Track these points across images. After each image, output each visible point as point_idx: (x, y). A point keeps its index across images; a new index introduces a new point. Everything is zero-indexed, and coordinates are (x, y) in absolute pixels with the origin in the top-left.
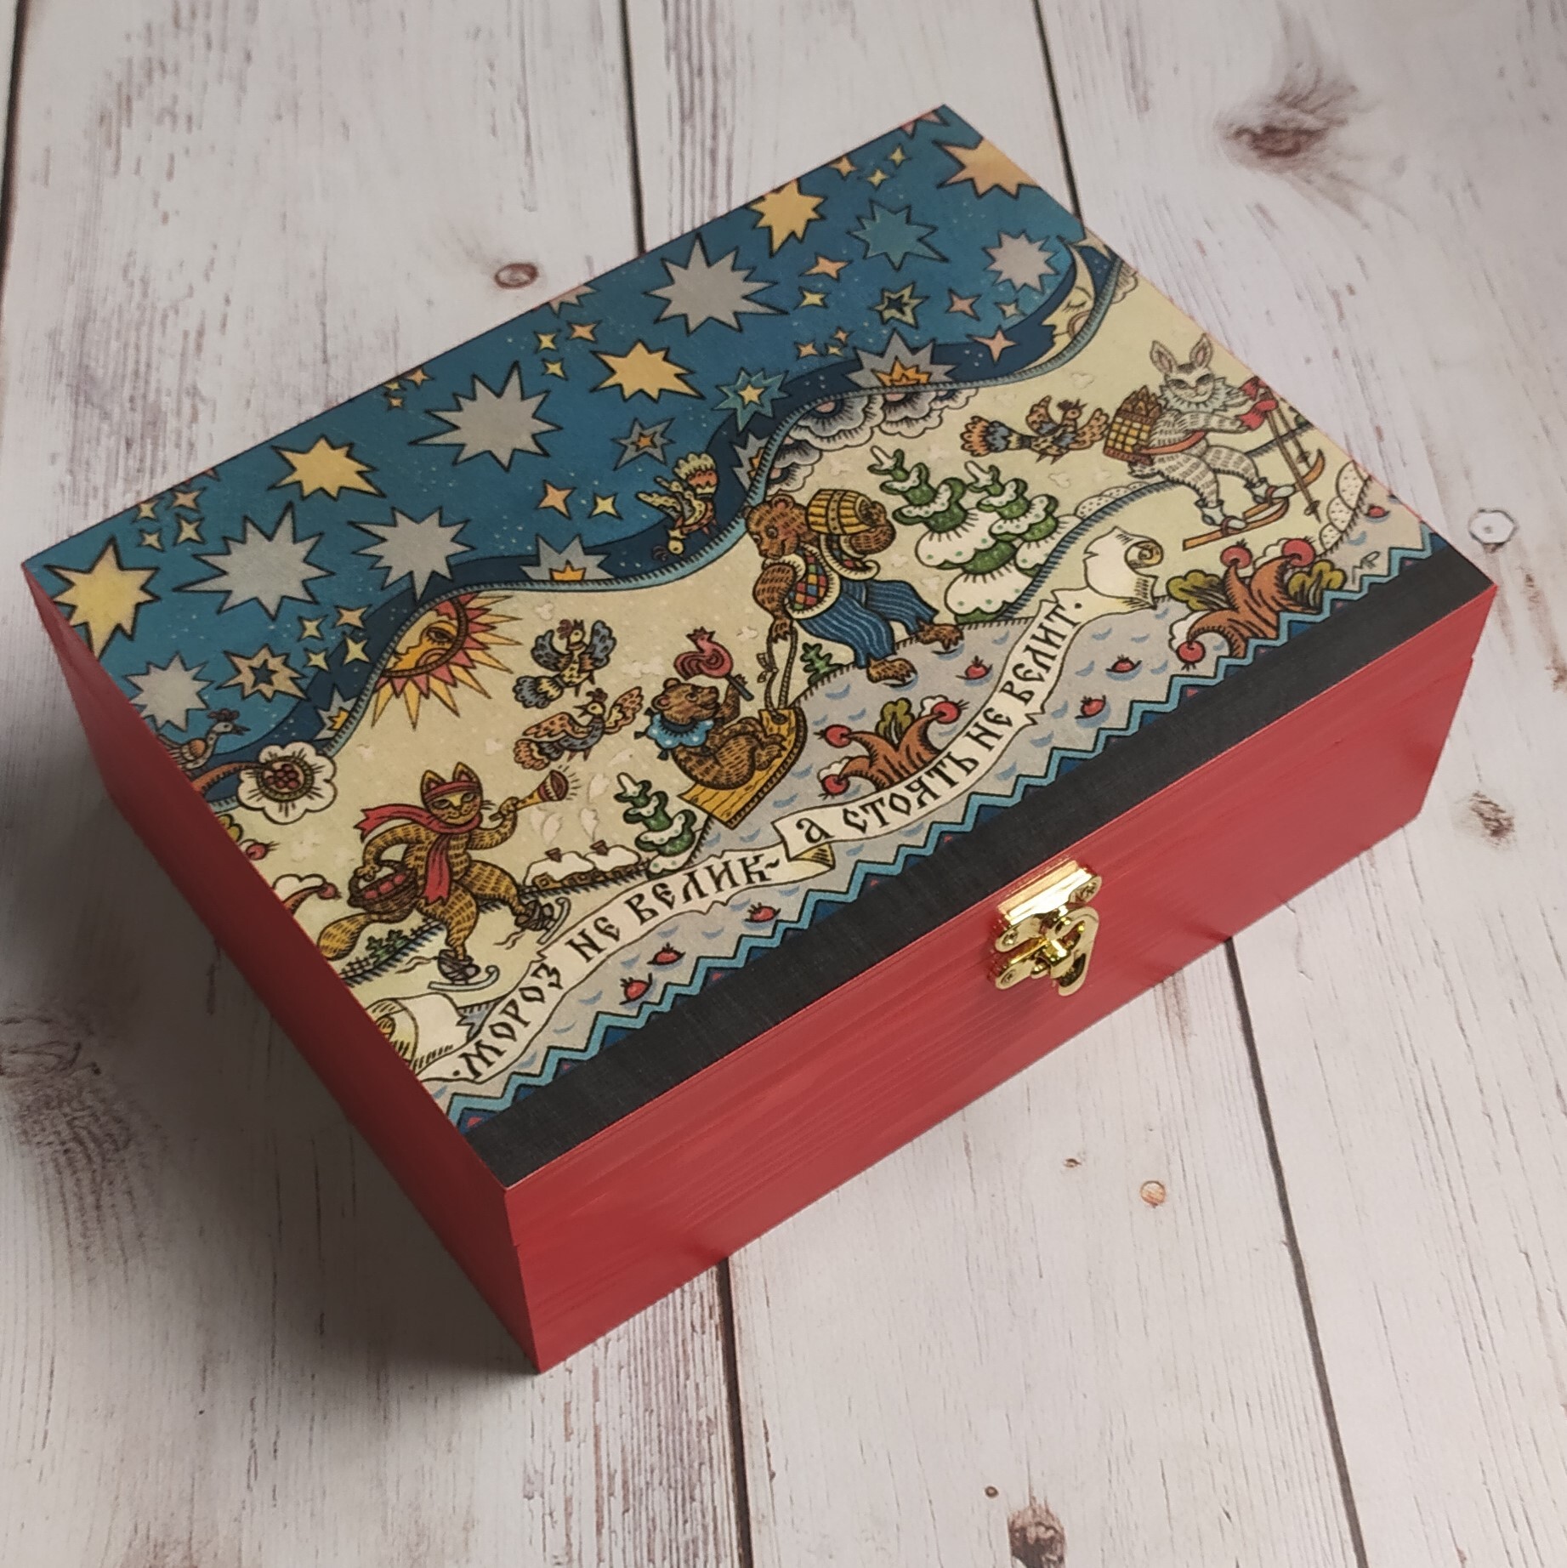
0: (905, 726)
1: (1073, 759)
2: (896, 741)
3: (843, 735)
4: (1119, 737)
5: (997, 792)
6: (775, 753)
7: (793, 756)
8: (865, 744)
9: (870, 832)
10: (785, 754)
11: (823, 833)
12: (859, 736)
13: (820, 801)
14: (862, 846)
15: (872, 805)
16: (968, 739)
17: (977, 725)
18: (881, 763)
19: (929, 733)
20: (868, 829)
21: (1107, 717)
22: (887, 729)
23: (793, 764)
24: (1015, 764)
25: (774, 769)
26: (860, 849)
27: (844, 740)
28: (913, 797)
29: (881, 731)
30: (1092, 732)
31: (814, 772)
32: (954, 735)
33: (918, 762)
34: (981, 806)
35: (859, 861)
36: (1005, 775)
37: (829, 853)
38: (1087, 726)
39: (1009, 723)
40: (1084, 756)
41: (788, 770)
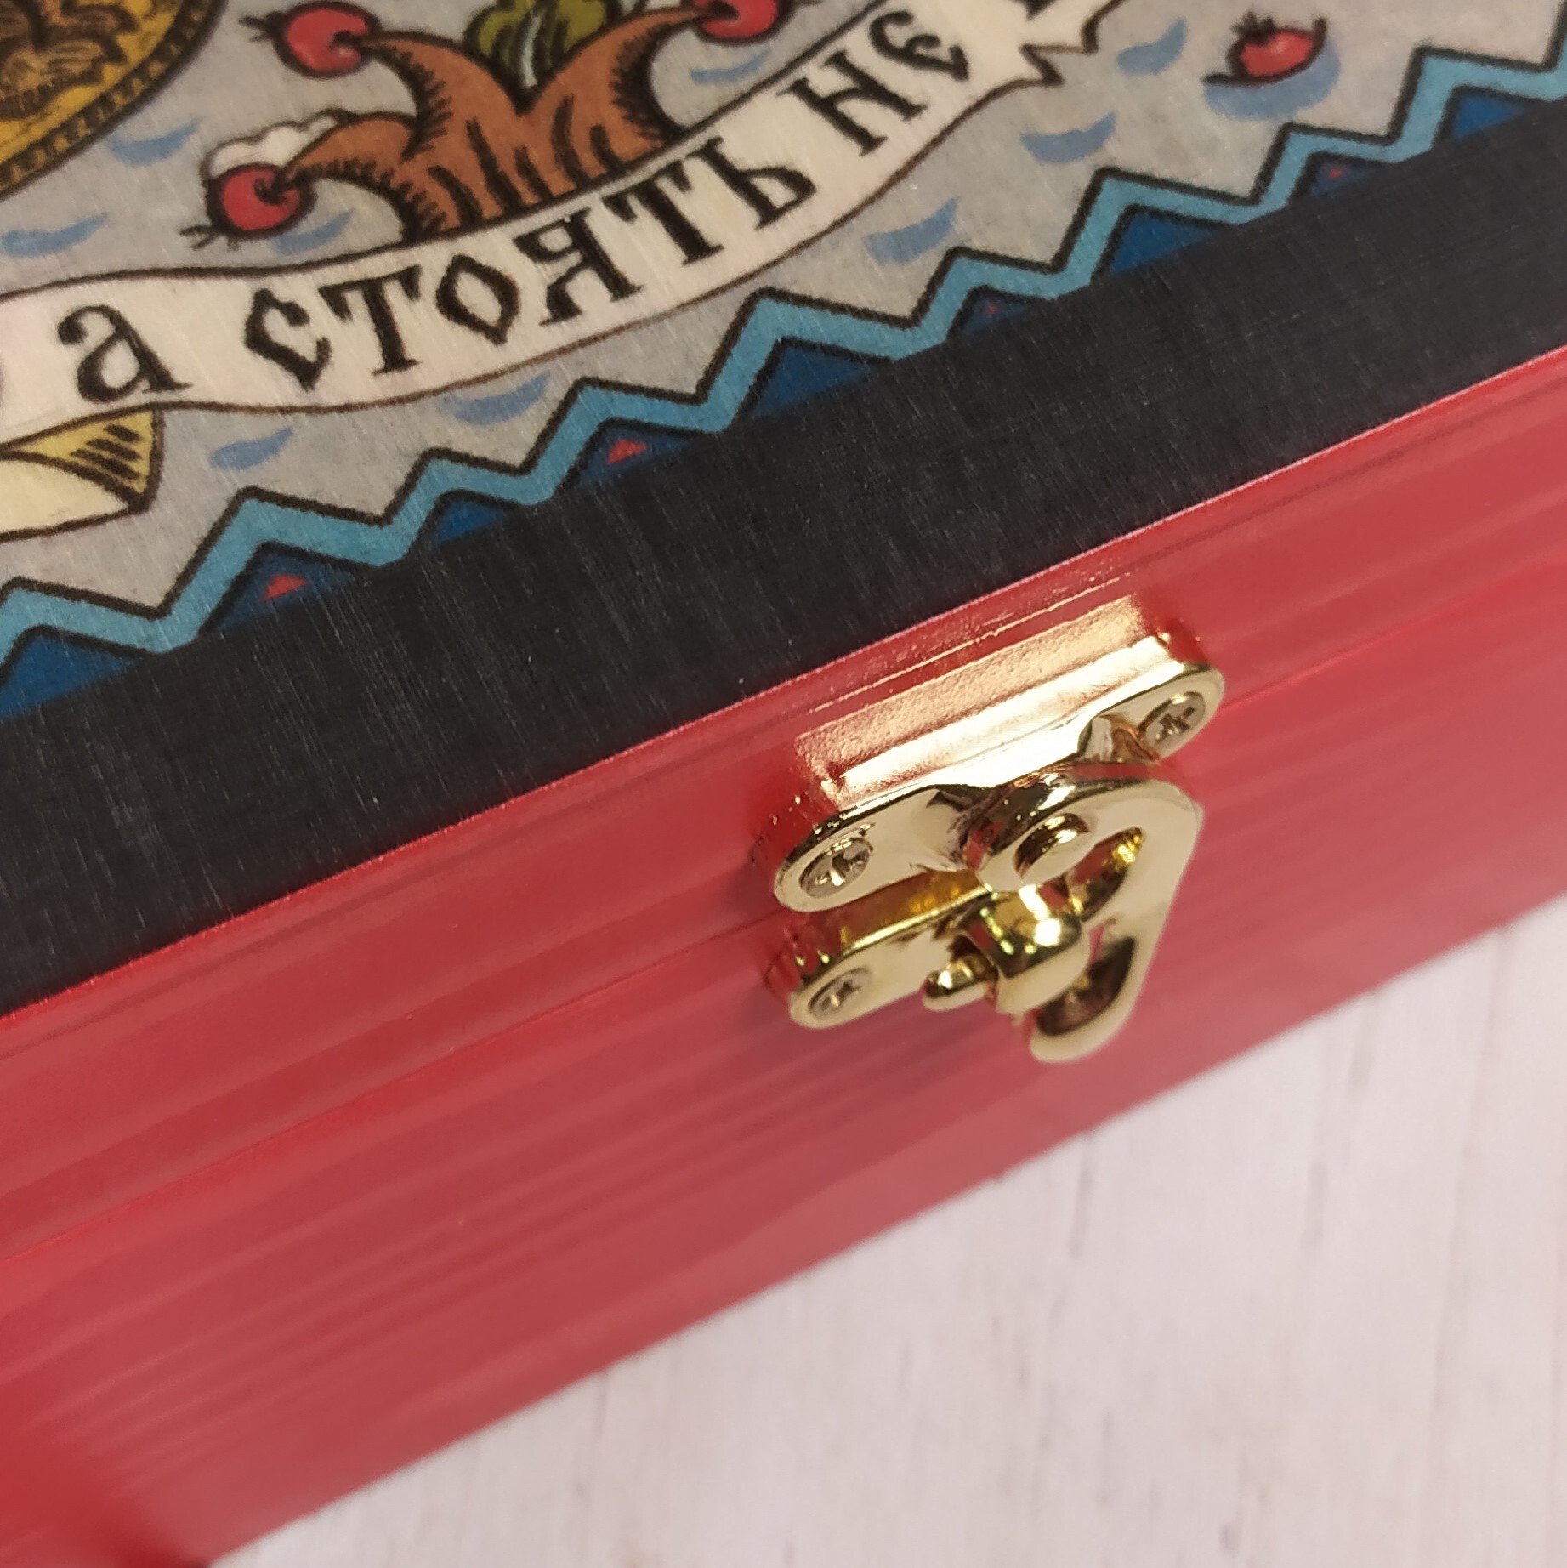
0: (575, 32)
1: (1173, 217)
2: (530, 80)
3: (342, 38)
4: (1356, 163)
5: (860, 301)
6: (76, 69)
7: (138, 86)
8: (413, 77)
9: (332, 387)
10: (111, 74)
11: (152, 370)
12: (403, 46)
13: (180, 252)
14: (285, 434)
15: (372, 290)
16: (794, 103)
17: (840, 61)
18: (452, 149)
19: (657, 67)
20: (326, 376)
21: (1321, 90)
22: (511, 37)
23: (131, 109)
24: (950, 207)
25: (53, 121)
26: (271, 446)
27: (345, 52)
28: (532, 280)
29: (485, 43)
30: (1258, 134)
31: (194, 148)
32: (745, 85)
33: (589, 162)
34: (785, 345)
35: (253, 492)
36: (900, 246)
37: (143, 448)
38: (1245, 112)
39: (958, 66)
40: (1215, 211)
41: (101, 130)
